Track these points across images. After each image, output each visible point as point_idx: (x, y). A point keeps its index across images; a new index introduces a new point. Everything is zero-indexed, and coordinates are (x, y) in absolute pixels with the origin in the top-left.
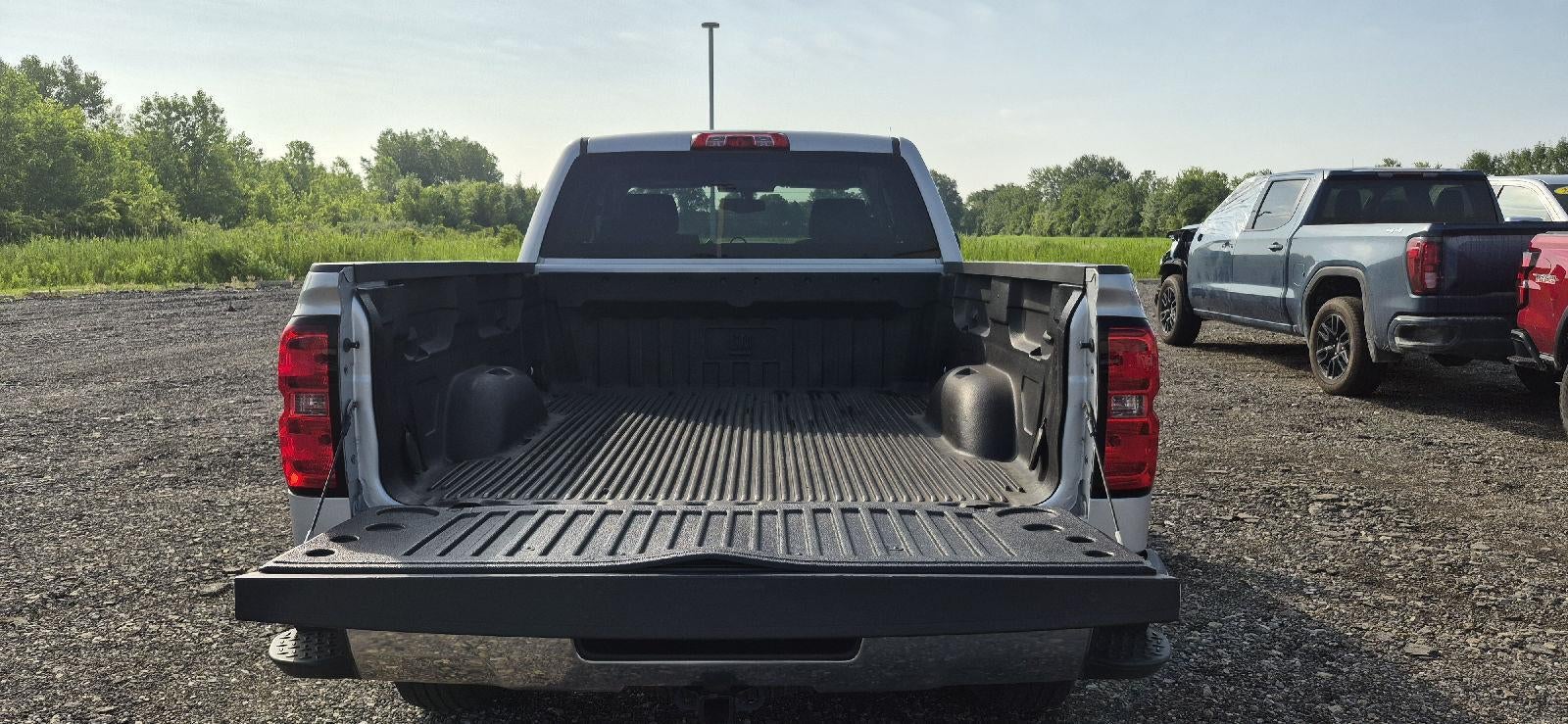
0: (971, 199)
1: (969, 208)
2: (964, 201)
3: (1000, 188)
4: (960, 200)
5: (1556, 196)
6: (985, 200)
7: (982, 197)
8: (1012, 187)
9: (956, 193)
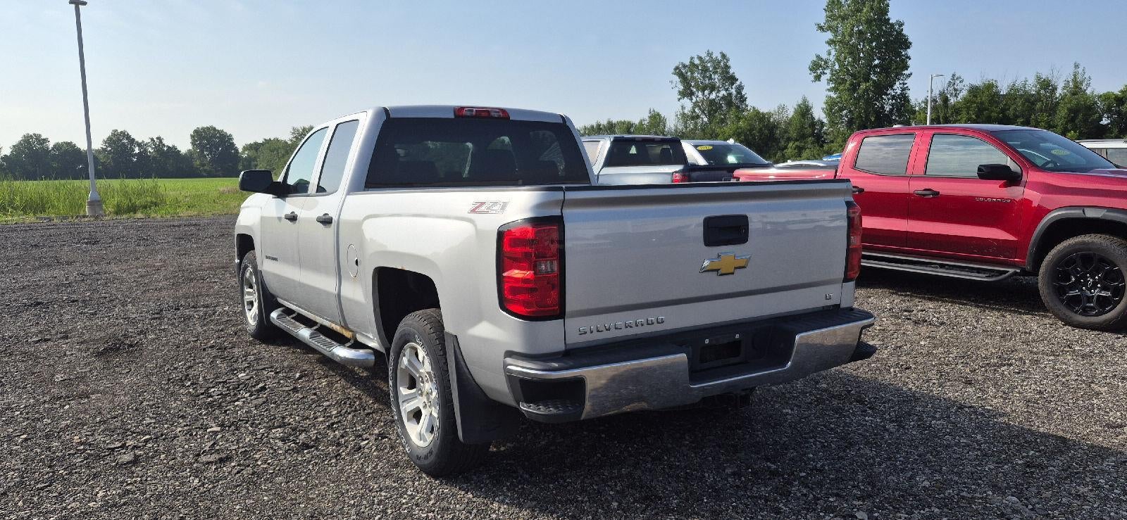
0: (245, 148)
1: (245, 156)
2: (240, 150)
3: (267, 141)
4: (236, 150)
5: (699, 151)
6: (257, 150)
7: (255, 147)
8: (277, 140)
9: (233, 144)
